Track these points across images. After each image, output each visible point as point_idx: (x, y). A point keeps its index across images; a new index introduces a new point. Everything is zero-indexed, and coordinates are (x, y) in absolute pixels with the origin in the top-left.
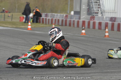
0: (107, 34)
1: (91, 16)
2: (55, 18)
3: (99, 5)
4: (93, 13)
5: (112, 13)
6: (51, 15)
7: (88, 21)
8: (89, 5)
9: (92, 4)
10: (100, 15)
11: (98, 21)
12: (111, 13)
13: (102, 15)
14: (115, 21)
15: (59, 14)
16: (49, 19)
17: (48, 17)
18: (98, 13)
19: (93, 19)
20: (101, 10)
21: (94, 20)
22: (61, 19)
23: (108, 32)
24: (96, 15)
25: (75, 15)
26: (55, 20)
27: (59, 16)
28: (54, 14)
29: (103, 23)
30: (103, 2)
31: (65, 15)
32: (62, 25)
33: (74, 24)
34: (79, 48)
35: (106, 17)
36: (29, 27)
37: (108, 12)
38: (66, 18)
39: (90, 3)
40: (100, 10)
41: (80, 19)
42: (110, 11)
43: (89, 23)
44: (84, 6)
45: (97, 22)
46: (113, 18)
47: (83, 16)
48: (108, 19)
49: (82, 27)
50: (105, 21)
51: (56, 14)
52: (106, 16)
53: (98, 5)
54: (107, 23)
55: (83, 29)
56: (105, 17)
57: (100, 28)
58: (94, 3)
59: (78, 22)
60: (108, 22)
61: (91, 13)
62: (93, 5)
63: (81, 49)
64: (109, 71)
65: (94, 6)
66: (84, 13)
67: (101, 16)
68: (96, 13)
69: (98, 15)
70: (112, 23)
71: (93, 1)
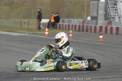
1: (108, 21)
2: (72, 24)
3: (116, 10)
4: (111, 18)
6: (68, 20)
7: (105, 26)
8: (106, 10)
9: (109, 9)
11: (116, 26)
13: (120, 20)
15: (76, 20)
16: (66, 25)
17: (65, 23)
19: (110, 25)
22: (78, 25)
25: (92, 20)
26: (72, 25)
27: (76, 22)
28: (71, 19)
31: (82, 21)
32: (79, 31)
33: (91, 29)
34: (97, 53)
36: (47, 33)
38: (83, 23)
39: (107, 8)
40: (117, 15)
41: (97, 24)
43: (106, 28)
44: (101, 11)
45: (114, 27)
47: (101, 21)
49: (100, 32)
51: (73, 20)
53: (115, 10)
55: (101, 35)
57: (117, 33)
58: (111, 8)
59: (95, 27)
61: (108, 18)
62: (110, 10)
63: (99, 54)
65: (111, 11)
66: (101, 18)
67: (118, 20)
68: (113, 18)
69: (115, 20)
71: (110, 6)
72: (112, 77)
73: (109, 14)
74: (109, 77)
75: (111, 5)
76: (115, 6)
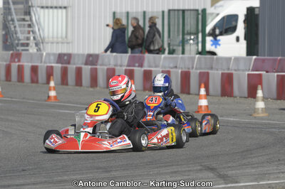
0: (53, 93)
1: (11, 52)
3: (30, 26)
4: (18, 45)
5: (60, 44)
7: (5, 63)
9: (13, 24)
10: (33, 50)
11: (30, 64)
12: (57, 43)
13: (39, 50)
14: (69, 63)
18: (27, 45)
19: (16, 60)
20: (34, 38)
21: (19, 61)
23: (54, 89)
24: (23, 50)
29: (43, 67)
30: (39, 19)
35: (48, 55)
37: (52, 43)
39: (8, 22)
40: (32, 38)
42: (55, 39)
45: (27, 65)
46: (65, 55)
48: (52, 58)
50: (45, 63)
52: (47, 52)
53: (26, 26)
54: (52, 67)
56: (44, 54)
57: (34, 80)
58: (18, 21)
60: (53, 65)
61: (12, 44)
62: (15, 27)
64: (66, 178)
65: (18, 29)
67: (35, 50)
68: (23, 45)
69: (28, 50)
70: (62, 67)
71: (15, 17)
72: (28, 181)
73: (14, 35)
74: (22, 181)
75: (16, 15)
76: (27, 18)
